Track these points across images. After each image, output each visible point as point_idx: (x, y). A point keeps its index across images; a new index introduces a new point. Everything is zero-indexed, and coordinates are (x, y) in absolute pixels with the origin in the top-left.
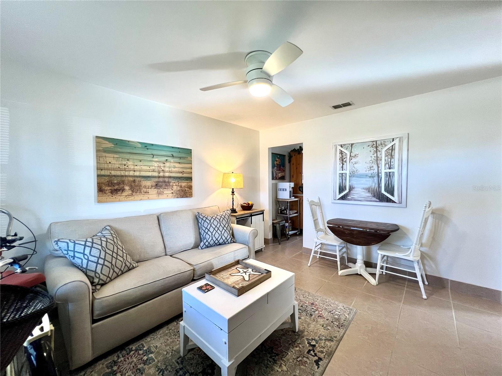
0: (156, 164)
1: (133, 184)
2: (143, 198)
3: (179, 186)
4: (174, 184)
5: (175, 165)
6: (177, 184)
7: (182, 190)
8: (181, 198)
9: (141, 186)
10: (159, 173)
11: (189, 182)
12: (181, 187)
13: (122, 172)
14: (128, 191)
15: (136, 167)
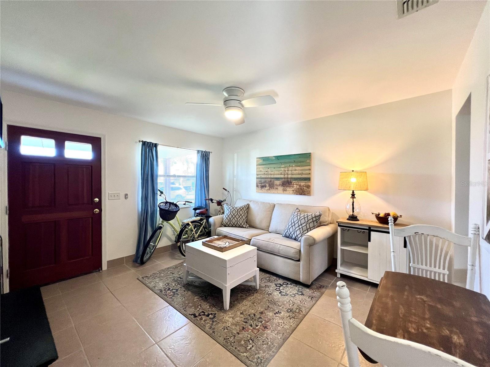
0: (283, 169)
1: (270, 183)
2: (274, 192)
3: (298, 185)
4: (295, 183)
5: (295, 168)
6: (297, 183)
7: (300, 188)
8: (300, 195)
9: (274, 184)
10: (284, 175)
11: (307, 182)
12: (300, 186)
13: (265, 176)
14: (268, 188)
15: (272, 172)
